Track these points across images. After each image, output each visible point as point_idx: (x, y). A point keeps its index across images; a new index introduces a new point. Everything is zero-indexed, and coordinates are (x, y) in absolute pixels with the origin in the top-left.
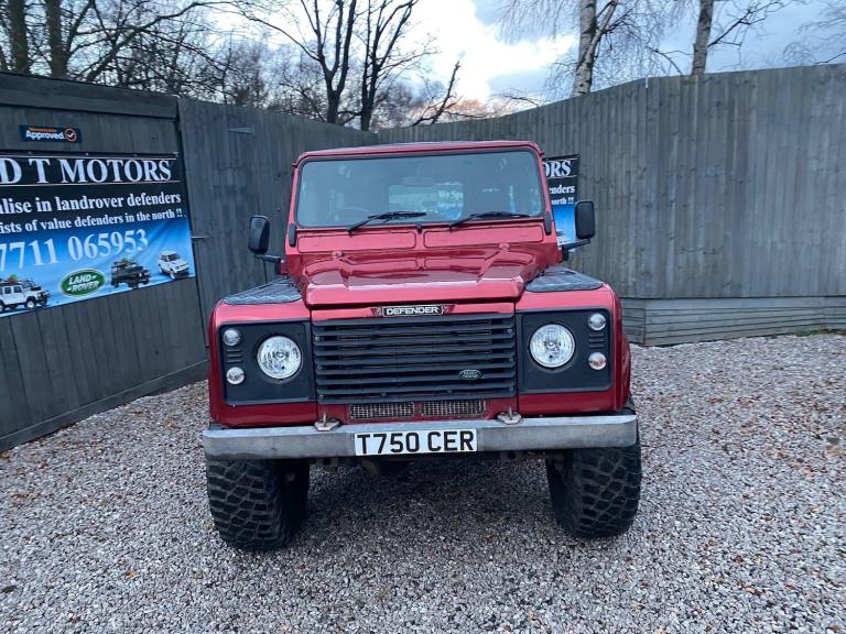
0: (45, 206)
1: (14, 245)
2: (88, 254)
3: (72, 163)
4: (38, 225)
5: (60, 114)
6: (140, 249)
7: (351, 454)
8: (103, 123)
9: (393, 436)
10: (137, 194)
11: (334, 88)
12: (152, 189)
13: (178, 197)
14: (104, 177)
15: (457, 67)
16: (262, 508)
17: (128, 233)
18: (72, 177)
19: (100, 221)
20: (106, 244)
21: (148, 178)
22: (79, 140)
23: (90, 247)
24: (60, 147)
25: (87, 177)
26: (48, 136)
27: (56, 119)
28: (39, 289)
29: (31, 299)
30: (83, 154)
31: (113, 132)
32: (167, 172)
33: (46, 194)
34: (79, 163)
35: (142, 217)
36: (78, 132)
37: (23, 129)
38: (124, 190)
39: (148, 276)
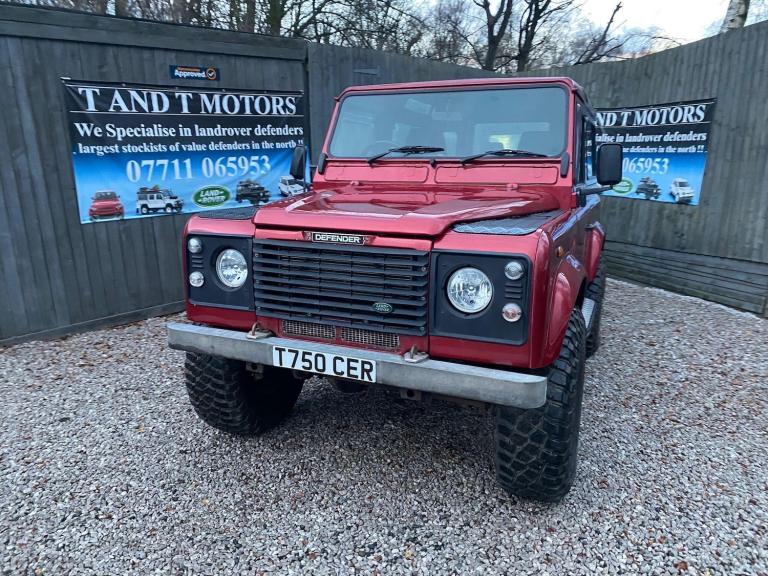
0: (186, 132)
1: (159, 162)
2: (218, 173)
3: (210, 97)
4: (180, 148)
5: (203, 57)
6: (263, 172)
7: (269, 363)
8: (240, 63)
9: (304, 353)
10: (264, 126)
11: (495, 34)
12: (277, 122)
13: (301, 130)
14: (237, 110)
15: (618, 7)
16: (222, 397)
17: (253, 158)
18: (210, 110)
19: (230, 147)
20: (234, 166)
21: (275, 112)
22: (218, 78)
23: (220, 168)
24: (202, 84)
25: (222, 110)
26: (193, 74)
27: (200, 61)
28: (175, 198)
29: (169, 205)
30: (220, 90)
31: (248, 71)
32: (293, 107)
33: (188, 122)
34: (216, 97)
35: (267, 145)
36: (217, 71)
37: (173, 68)
38: (252, 122)
39: (268, 196)
